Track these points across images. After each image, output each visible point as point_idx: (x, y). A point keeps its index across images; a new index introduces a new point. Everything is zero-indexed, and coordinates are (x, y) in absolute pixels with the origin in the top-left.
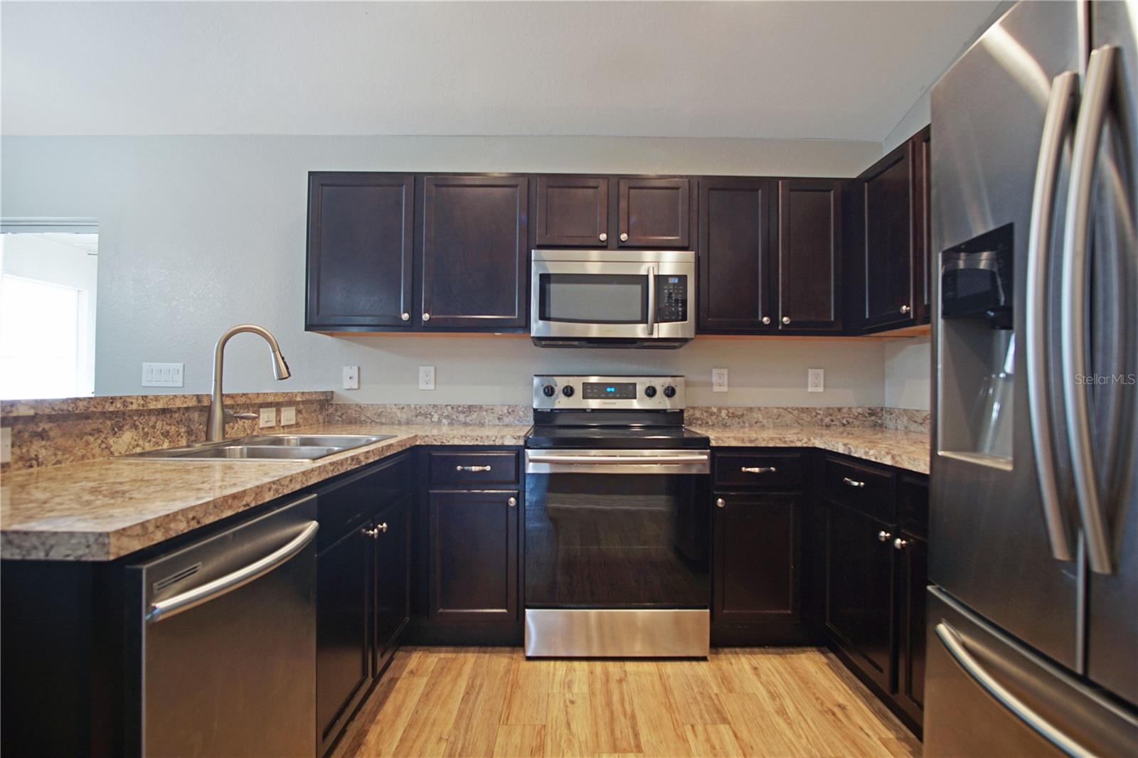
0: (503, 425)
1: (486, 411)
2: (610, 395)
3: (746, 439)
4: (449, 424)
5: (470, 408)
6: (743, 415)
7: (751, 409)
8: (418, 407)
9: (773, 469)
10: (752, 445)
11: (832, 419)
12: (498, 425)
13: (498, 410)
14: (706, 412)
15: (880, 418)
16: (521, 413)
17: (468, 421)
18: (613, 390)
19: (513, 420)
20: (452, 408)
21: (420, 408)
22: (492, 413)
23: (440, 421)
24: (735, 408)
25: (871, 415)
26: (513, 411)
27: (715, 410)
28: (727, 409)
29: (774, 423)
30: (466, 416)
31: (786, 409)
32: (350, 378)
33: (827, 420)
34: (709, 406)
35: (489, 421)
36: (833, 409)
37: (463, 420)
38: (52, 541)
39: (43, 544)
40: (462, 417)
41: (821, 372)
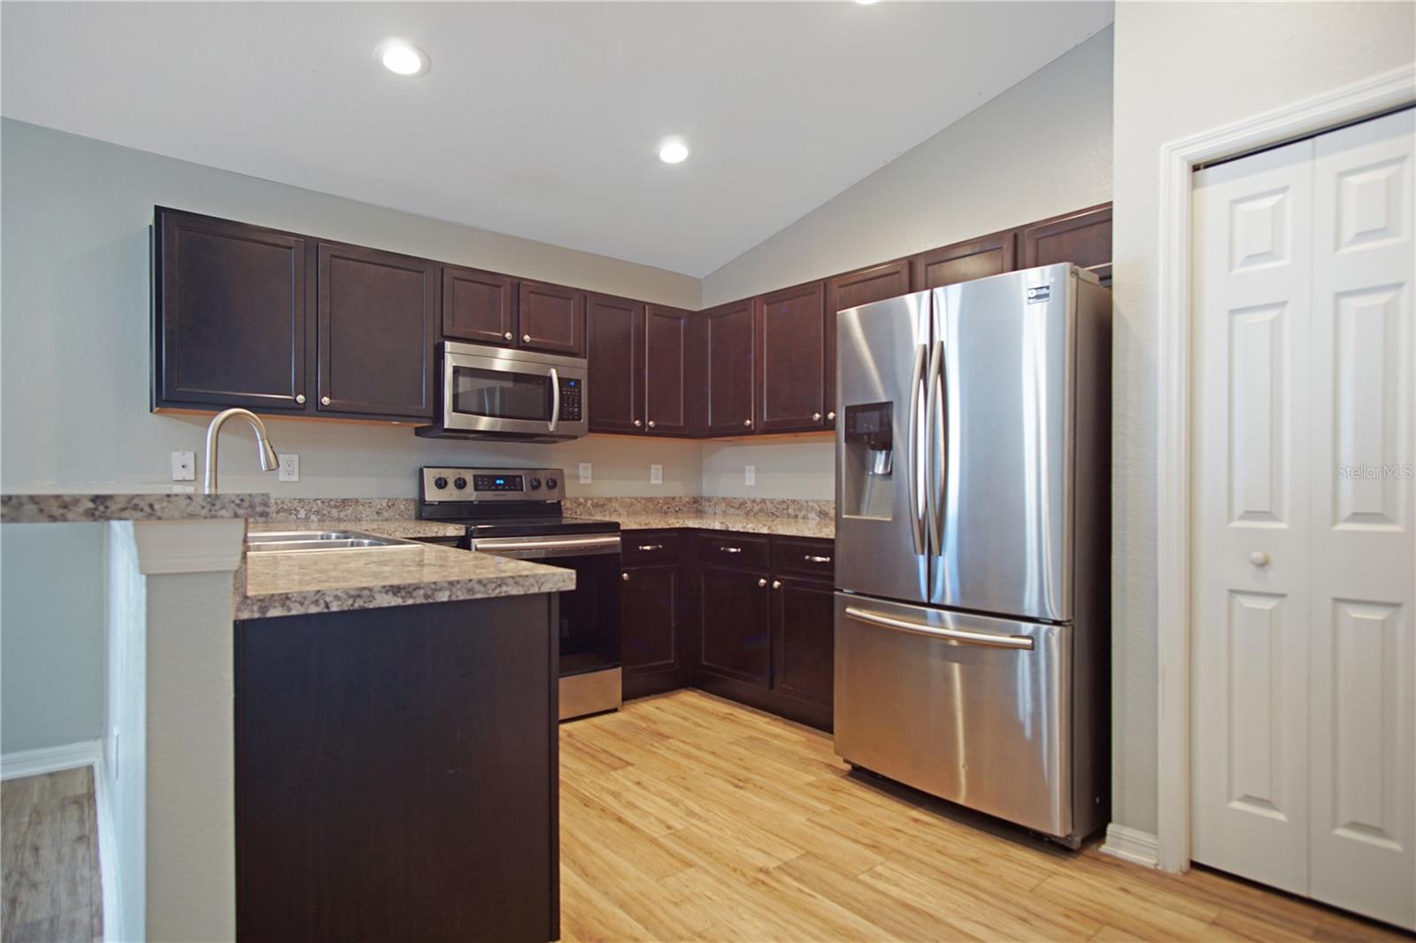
0: (382, 521)
1: (363, 505)
2: (500, 487)
3: (643, 523)
4: (319, 521)
5: (344, 503)
6: (604, 505)
7: (610, 500)
8: (279, 502)
9: (660, 546)
10: (647, 527)
11: (667, 506)
12: (377, 520)
13: (378, 504)
14: (575, 502)
15: (700, 505)
16: (402, 506)
17: (342, 516)
18: (502, 482)
19: (393, 514)
20: (323, 502)
21: (283, 503)
22: (370, 507)
23: (307, 518)
24: (598, 499)
25: (694, 502)
26: (393, 505)
27: (582, 500)
28: (592, 499)
29: (628, 512)
30: (340, 512)
31: (636, 499)
32: (183, 466)
33: (665, 507)
34: (577, 496)
35: (367, 516)
36: (669, 498)
37: (336, 515)
38: (543, 580)
39: (537, 582)
40: (335, 512)
41: (660, 467)
